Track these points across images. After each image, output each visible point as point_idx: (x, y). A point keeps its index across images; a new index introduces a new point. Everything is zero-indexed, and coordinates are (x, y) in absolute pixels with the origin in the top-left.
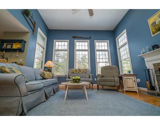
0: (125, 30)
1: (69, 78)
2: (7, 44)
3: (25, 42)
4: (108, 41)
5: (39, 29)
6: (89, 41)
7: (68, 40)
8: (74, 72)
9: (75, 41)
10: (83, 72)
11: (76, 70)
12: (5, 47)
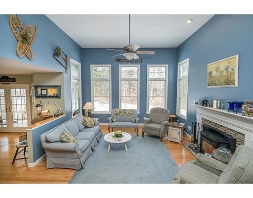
0: (188, 59)
1: (112, 122)
2: (42, 89)
3: (60, 86)
4: (167, 65)
5: (71, 60)
6: (139, 65)
7: (110, 65)
8: (118, 114)
9: (120, 65)
10: (129, 114)
11: (120, 112)
12: (40, 93)
